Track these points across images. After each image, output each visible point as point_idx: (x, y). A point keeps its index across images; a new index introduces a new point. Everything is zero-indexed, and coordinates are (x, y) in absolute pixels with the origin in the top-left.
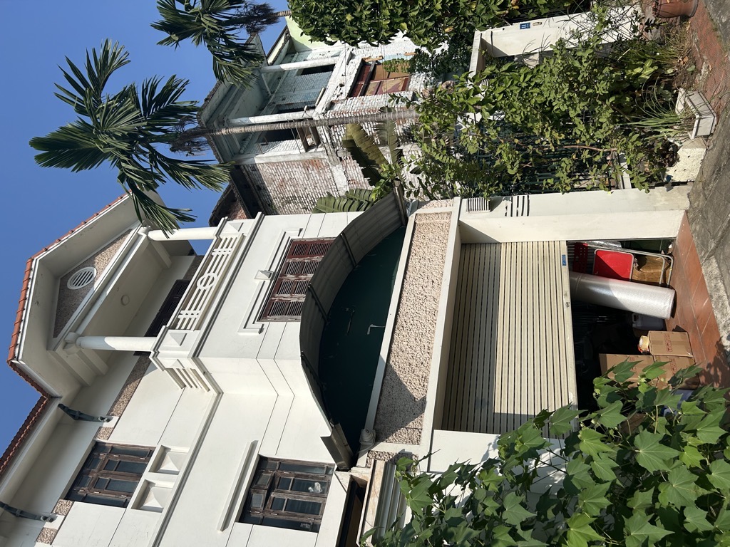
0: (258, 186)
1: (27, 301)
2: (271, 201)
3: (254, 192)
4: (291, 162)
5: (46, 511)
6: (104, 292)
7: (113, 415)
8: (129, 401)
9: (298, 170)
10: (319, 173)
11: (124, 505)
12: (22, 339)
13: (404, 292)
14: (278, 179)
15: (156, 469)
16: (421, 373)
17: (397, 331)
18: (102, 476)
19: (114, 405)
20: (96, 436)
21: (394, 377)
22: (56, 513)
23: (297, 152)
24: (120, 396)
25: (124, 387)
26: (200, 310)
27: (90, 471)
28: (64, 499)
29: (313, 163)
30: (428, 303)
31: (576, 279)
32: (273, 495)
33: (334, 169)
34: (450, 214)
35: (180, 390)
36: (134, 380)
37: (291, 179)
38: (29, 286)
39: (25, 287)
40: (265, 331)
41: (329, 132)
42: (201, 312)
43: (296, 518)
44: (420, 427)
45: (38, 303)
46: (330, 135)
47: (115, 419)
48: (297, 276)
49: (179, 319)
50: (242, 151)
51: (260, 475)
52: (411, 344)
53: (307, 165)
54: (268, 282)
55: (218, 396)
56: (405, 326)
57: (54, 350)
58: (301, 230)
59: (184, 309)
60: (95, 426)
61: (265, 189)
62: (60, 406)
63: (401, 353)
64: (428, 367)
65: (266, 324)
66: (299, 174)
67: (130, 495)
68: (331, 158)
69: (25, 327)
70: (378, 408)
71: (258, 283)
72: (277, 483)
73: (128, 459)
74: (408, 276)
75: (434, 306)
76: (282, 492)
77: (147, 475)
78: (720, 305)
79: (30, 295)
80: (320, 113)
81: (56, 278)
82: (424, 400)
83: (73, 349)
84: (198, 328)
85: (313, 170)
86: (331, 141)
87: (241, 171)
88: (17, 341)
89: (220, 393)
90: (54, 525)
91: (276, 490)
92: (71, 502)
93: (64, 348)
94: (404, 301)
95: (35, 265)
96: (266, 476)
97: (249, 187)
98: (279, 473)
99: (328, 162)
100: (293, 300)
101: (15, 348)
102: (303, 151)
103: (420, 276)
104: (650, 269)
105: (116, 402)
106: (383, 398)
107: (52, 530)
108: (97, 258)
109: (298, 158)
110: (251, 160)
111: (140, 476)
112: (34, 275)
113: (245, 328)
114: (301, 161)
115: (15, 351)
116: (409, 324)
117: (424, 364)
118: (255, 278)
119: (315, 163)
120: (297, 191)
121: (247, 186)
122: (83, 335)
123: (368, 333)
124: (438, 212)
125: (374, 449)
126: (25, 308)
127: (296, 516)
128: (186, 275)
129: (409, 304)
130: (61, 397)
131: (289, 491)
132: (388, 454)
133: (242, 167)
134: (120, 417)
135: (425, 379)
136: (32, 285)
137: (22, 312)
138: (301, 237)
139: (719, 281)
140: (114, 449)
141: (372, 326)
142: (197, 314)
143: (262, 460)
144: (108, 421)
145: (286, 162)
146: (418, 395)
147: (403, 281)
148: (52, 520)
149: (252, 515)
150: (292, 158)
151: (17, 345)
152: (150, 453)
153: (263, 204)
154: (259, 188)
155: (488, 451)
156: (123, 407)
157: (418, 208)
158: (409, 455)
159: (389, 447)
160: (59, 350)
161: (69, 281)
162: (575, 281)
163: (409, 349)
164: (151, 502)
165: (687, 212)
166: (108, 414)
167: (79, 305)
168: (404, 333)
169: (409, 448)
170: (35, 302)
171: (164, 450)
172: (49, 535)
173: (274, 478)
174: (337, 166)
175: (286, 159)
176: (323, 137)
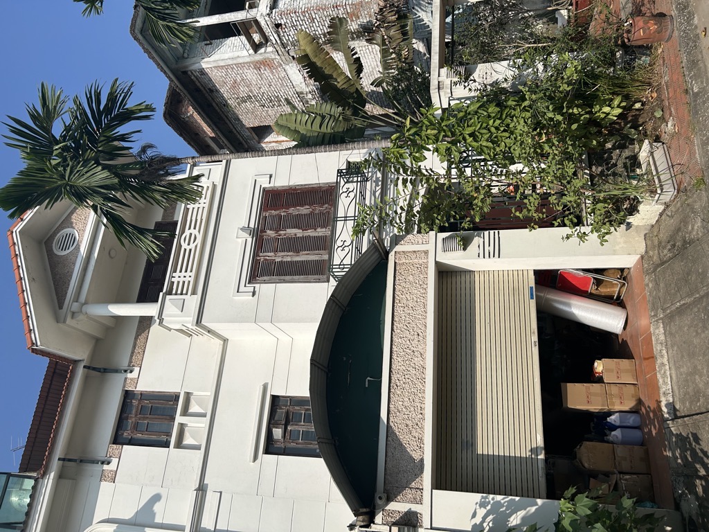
0: (210, 89)
1: (23, 281)
2: (226, 101)
3: (207, 95)
4: (240, 64)
5: (101, 455)
6: (92, 257)
7: (133, 366)
8: (144, 352)
9: (249, 71)
10: (272, 73)
11: (166, 445)
12: (34, 323)
13: (393, 347)
14: (230, 82)
15: (185, 412)
16: (417, 434)
17: (393, 390)
18: (139, 420)
19: (132, 356)
20: (124, 387)
21: (395, 438)
22: (111, 457)
23: (245, 53)
24: (134, 347)
25: (136, 339)
26: (191, 271)
27: (128, 417)
28: (113, 444)
29: (264, 63)
30: (416, 359)
31: (542, 295)
32: (289, 428)
33: (287, 68)
34: (426, 252)
35: (188, 339)
36: (143, 331)
37: (243, 80)
38: (20, 264)
39: (16, 265)
40: (257, 293)
41: (277, 33)
42: (193, 274)
43: (312, 446)
44: (421, 487)
45: (33, 279)
46: (279, 36)
47: (137, 369)
48: (277, 232)
49: (173, 282)
50: (186, 55)
51: (276, 412)
52: (405, 404)
53: (258, 66)
54: (250, 240)
55: (224, 344)
56: (398, 384)
57: (64, 322)
58: (271, 176)
59: (175, 271)
60: (121, 377)
61: (217, 91)
62: (85, 367)
63: (398, 413)
64: (422, 428)
65: (257, 286)
66: (251, 75)
67: (169, 435)
68: (283, 58)
69: (31, 309)
70: (385, 469)
71: (241, 241)
72: (291, 418)
73: (159, 403)
74: (395, 328)
75: (422, 363)
76: (296, 425)
77: (179, 419)
78: (663, 371)
79: (24, 273)
80: (264, 14)
81: (39, 242)
82: (422, 460)
83: (81, 317)
84: (194, 293)
85: (265, 70)
86: (281, 42)
87: (190, 77)
88: (29, 326)
89: (225, 341)
90: (113, 466)
91: (291, 423)
92: (121, 446)
93: (72, 317)
94: (394, 357)
95: (17, 238)
96: (281, 412)
97: (200, 90)
98: (291, 409)
99: (280, 61)
100: (278, 259)
101: (30, 334)
102: (251, 51)
103: (406, 328)
104: (607, 288)
105: (133, 352)
106: (388, 459)
107: (111, 471)
108: (73, 217)
109: (248, 60)
110: (197, 65)
111: (173, 419)
112: (19, 249)
113: (238, 292)
114: (252, 62)
115: (31, 337)
116: (401, 382)
117: (419, 425)
118: (237, 238)
119: (266, 63)
120: (251, 91)
121: (198, 90)
122: (86, 303)
123: (367, 386)
124: (416, 250)
125: (387, 508)
126: (25, 289)
127: (311, 444)
128: (163, 216)
129: (400, 360)
130: (83, 360)
131: (302, 423)
132: (399, 512)
133: (189, 73)
134: (141, 367)
135: (421, 440)
136: (22, 261)
137: (23, 294)
138: (272, 185)
139: (664, 348)
140: (144, 396)
141: (369, 378)
142: (189, 277)
143: (275, 399)
144: (131, 372)
145: (235, 65)
146: (416, 456)
147: (392, 334)
148: (109, 463)
149: (275, 446)
150: (241, 61)
151: (31, 330)
152: (177, 397)
153: (217, 105)
154: (211, 91)
155: (475, 510)
156: (140, 358)
157: (396, 244)
158: (415, 514)
159: (398, 507)
160: (69, 320)
161: (54, 245)
162: (541, 296)
163: (404, 410)
164: (188, 440)
165: (642, 257)
166: (129, 366)
167: (72, 273)
168: (398, 392)
169: (415, 508)
170: (31, 280)
171: (188, 395)
172: (110, 475)
173: (287, 413)
174: (290, 65)
175: (235, 62)
176: (272, 38)
